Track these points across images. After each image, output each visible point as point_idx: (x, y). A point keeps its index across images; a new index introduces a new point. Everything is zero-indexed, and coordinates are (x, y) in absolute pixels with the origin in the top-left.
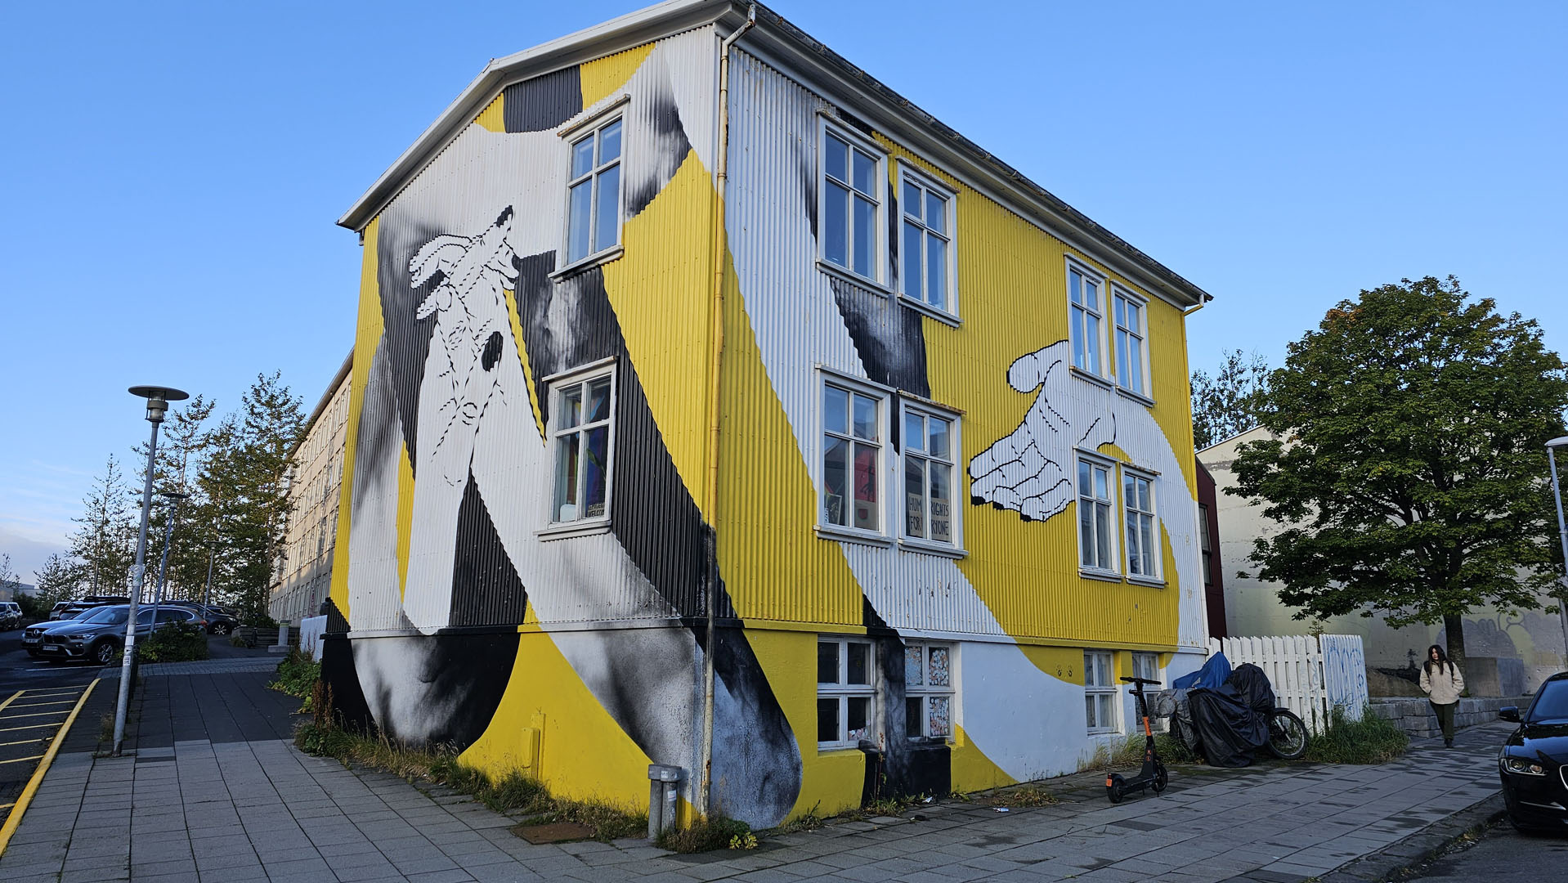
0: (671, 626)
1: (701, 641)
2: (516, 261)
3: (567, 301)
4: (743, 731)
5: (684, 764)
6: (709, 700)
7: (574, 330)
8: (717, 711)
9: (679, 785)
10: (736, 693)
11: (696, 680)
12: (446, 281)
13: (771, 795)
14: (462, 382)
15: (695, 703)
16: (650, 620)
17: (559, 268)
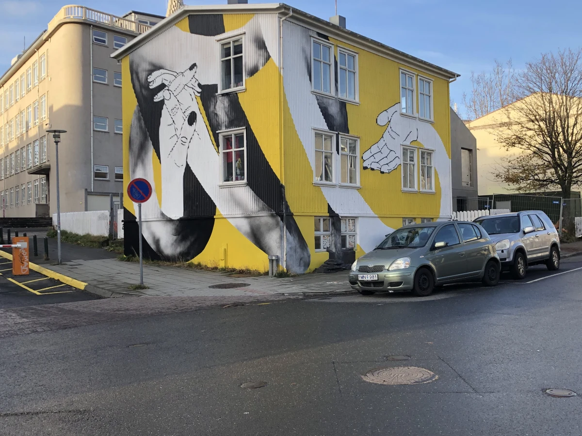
0: (272, 216)
1: (282, 220)
2: (199, 85)
3: (224, 104)
4: (294, 246)
5: (279, 254)
6: (285, 237)
7: (227, 115)
8: (287, 240)
9: (278, 260)
10: (292, 234)
11: (281, 231)
12: (167, 88)
13: (302, 264)
14: (179, 129)
15: (281, 237)
16: (264, 214)
17: (220, 91)
